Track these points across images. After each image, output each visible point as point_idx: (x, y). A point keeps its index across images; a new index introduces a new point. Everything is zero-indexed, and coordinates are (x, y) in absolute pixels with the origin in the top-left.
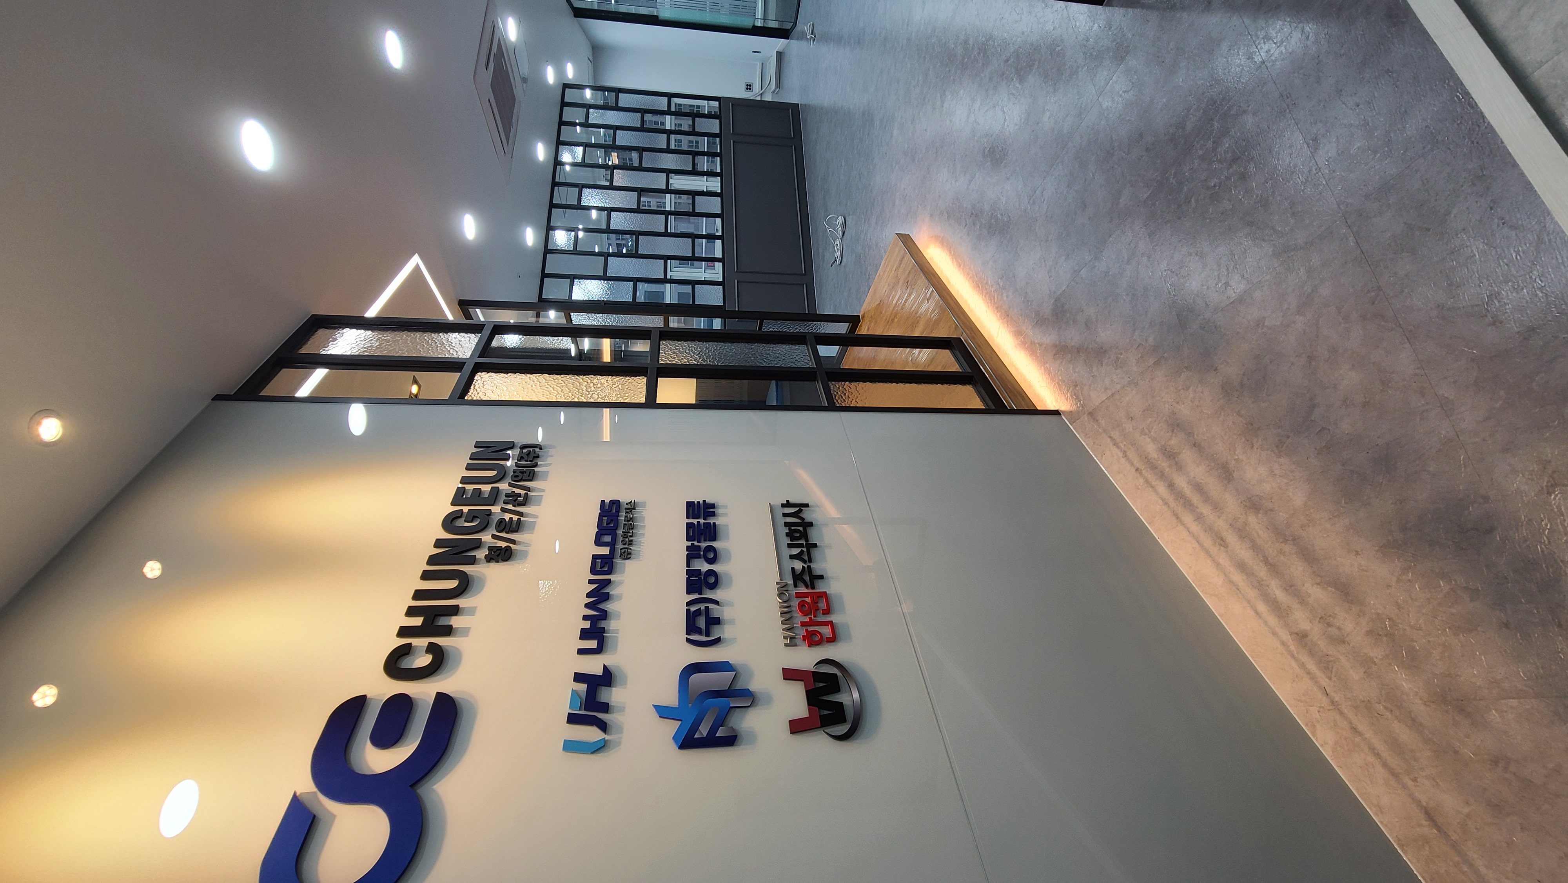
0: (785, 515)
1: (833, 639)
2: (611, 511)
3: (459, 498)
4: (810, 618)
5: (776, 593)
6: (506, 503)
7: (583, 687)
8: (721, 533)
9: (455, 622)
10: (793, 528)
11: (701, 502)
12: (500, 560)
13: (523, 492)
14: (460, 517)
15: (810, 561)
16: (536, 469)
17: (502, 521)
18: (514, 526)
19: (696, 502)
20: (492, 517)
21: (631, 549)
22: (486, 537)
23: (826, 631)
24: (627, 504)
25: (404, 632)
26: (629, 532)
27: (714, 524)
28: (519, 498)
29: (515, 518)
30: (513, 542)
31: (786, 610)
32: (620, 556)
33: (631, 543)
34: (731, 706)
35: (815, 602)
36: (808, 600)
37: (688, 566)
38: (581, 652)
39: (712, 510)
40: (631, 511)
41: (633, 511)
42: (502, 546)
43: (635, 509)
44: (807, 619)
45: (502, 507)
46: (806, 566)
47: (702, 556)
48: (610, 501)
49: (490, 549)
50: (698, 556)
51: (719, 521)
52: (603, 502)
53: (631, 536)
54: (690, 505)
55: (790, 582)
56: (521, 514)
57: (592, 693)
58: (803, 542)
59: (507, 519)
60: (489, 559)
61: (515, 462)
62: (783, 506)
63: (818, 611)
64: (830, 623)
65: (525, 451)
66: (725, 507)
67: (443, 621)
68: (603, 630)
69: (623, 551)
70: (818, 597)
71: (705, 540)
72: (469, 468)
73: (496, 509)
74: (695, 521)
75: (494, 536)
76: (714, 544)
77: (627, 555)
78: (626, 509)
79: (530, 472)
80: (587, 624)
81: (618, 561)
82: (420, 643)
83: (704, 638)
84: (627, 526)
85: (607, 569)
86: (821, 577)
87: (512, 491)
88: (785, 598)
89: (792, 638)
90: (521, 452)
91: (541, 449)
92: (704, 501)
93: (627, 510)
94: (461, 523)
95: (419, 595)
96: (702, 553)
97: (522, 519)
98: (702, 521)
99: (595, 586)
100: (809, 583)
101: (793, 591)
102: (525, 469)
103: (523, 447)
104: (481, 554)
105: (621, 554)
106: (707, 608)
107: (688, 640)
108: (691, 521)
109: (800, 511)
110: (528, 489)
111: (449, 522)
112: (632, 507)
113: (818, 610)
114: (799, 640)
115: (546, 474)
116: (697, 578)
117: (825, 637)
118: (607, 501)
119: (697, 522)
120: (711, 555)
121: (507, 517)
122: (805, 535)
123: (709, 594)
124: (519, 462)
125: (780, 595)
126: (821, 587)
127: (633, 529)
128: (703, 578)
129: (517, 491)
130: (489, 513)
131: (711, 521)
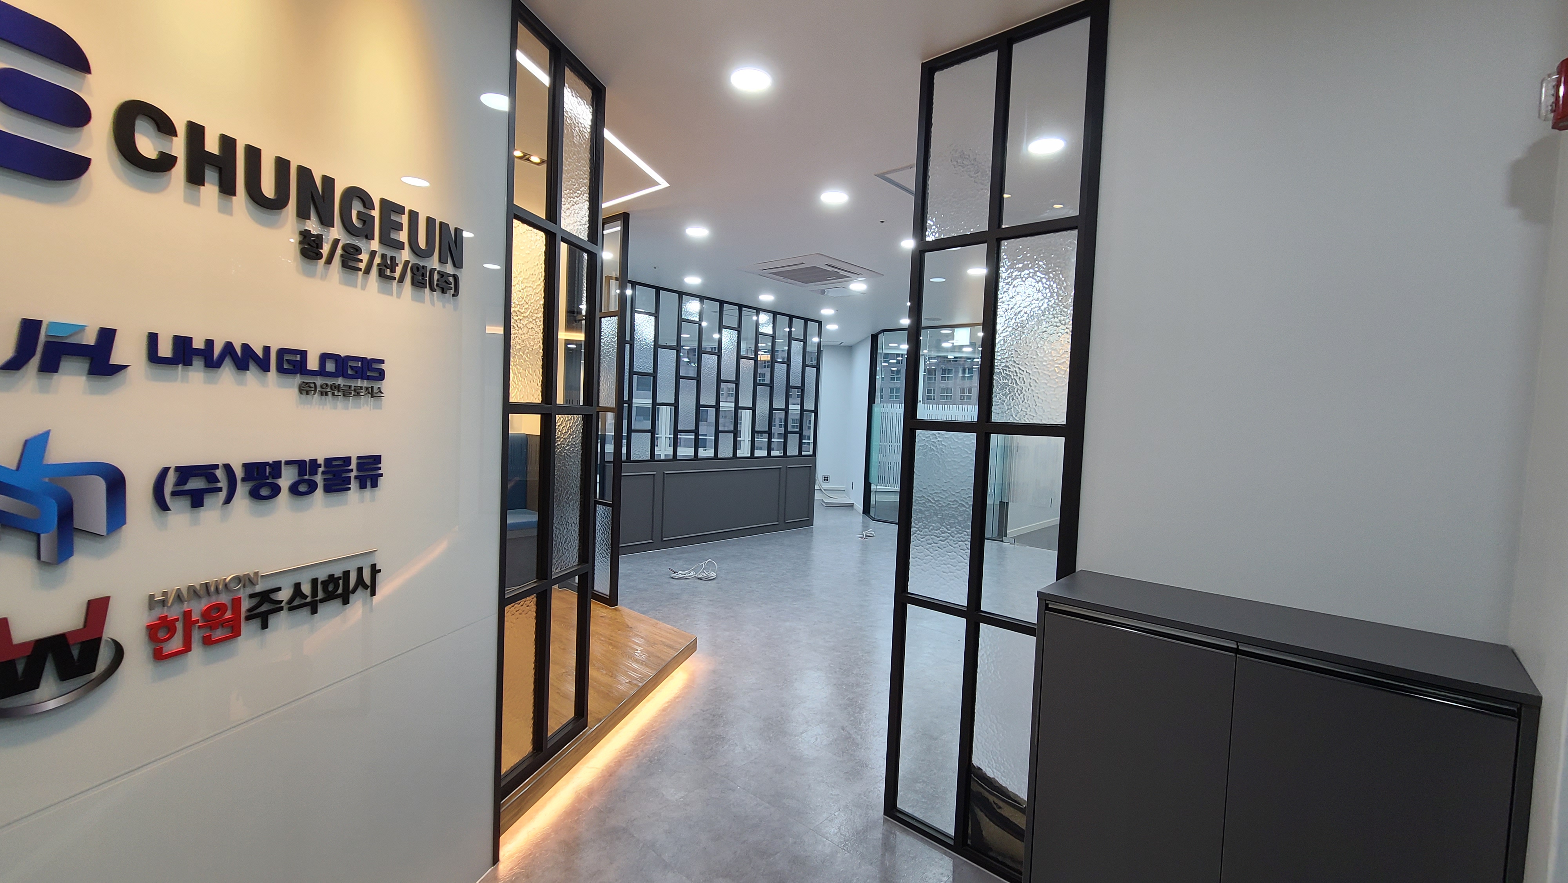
0: (360, 570)
1: (159, 656)
2: (369, 370)
3: (390, 208)
4: (197, 621)
5: (240, 572)
6: (384, 256)
7: (90, 338)
8: (336, 497)
9: (210, 190)
10: (341, 582)
11: (380, 472)
12: (302, 246)
13: (397, 275)
14: (365, 206)
15: (291, 609)
16: (427, 290)
17: (358, 251)
18: (351, 264)
19: (380, 465)
20: (365, 240)
21: (314, 394)
22: (336, 232)
23: (176, 643)
24: (379, 388)
25: (196, 132)
26: (339, 391)
27: (349, 489)
28: (388, 270)
29: (362, 266)
30: (329, 261)
31: (212, 589)
32: (304, 382)
33: (324, 393)
34: (42, 536)
35: (224, 624)
36: (228, 615)
37: (288, 463)
38: (153, 338)
39: (369, 484)
40: (369, 393)
41: (370, 395)
42: (322, 249)
43: (372, 397)
44: (194, 617)
45: (377, 251)
46: (283, 604)
47: (302, 478)
48: (383, 370)
49: (319, 237)
50: (302, 472)
51: (354, 493)
52: (382, 362)
53: (333, 394)
54: (377, 459)
55: (258, 588)
56: (367, 271)
57: (78, 350)
58: (321, 595)
59: (360, 257)
60: (305, 235)
61: (436, 269)
62: (374, 566)
63: (209, 630)
64: (187, 648)
65: (451, 279)
66: (373, 499)
67: (211, 175)
68: (188, 363)
69: (312, 385)
70: (232, 627)
71: (325, 480)
72: (430, 221)
73: (375, 245)
74: (353, 466)
75: (336, 242)
76: (319, 491)
77: (305, 390)
78: (372, 387)
79: (423, 284)
80: (198, 344)
81: (298, 379)
82: (178, 147)
83: (169, 487)
84: (348, 389)
85: (285, 367)
86: (265, 626)
87: (398, 264)
88: (232, 585)
89: (163, 603)
90: (449, 275)
91: (453, 295)
92: (381, 475)
93: (370, 389)
94: (356, 208)
95: (253, 154)
96: (306, 477)
97: (360, 273)
98: (353, 475)
99: (260, 353)
100: (255, 612)
101: (244, 594)
102: (427, 278)
103: (455, 277)
104: (313, 226)
105: (307, 383)
106: (220, 489)
107: (166, 470)
108: (354, 462)
109: (366, 587)
110: (401, 280)
111: (356, 194)
112: (374, 394)
113: (211, 630)
114: (159, 612)
115: (422, 301)
116: (267, 474)
117: (163, 645)
118: (383, 366)
119: (352, 469)
120: (302, 488)
121: (364, 257)
122: (330, 597)
123: (242, 490)
124: (436, 272)
125: (238, 579)
126: (248, 629)
127: (344, 395)
128: (268, 481)
129: (399, 269)
130: (369, 237)
131: (354, 485)
